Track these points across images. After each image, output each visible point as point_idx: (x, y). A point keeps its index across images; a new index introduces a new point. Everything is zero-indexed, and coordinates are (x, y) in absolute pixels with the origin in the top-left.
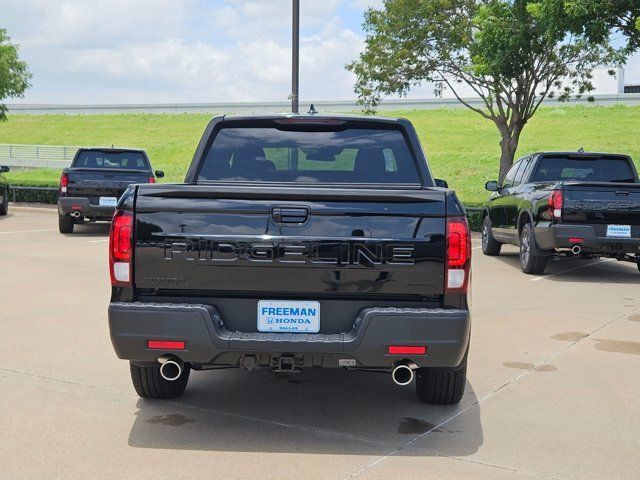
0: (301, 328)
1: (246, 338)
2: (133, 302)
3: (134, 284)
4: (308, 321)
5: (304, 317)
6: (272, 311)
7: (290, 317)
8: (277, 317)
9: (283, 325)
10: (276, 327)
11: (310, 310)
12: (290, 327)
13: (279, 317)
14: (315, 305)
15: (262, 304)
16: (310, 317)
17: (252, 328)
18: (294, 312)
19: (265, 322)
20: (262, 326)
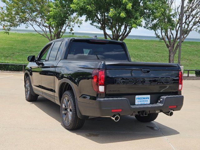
0: (146, 103)
2: (104, 98)
3: (105, 93)
5: (146, 100)
6: (139, 98)
7: (144, 100)
9: (141, 102)
10: (140, 103)
11: (148, 98)
12: (143, 103)
13: (140, 100)
14: (149, 96)
15: (137, 97)
16: (148, 100)
17: (134, 104)
18: (144, 98)
19: (137, 102)
20: (136, 103)
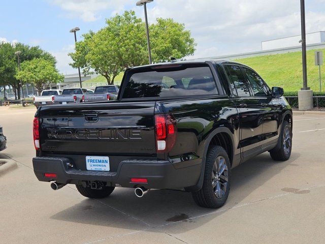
0: (103, 169)
1: (82, 173)
2: (41, 157)
3: (41, 149)
4: (105, 166)
5: (103, 164)
6: (91, 161)
7: (99, 164)
8: (93, 163)
9: (96, 167)
10: (93, 168)
11: (105, 161)
12: (98, 168)
14: (107, 158)
15: (88, 158)
16: (106, 164)
17: (84, 168)
18: (100, 161)
19: (90, 166)
20: (89, 168)
